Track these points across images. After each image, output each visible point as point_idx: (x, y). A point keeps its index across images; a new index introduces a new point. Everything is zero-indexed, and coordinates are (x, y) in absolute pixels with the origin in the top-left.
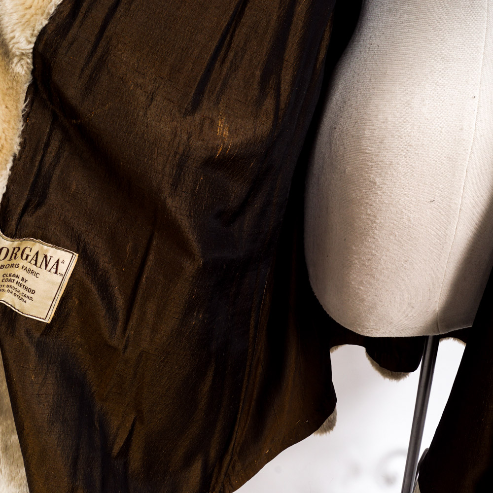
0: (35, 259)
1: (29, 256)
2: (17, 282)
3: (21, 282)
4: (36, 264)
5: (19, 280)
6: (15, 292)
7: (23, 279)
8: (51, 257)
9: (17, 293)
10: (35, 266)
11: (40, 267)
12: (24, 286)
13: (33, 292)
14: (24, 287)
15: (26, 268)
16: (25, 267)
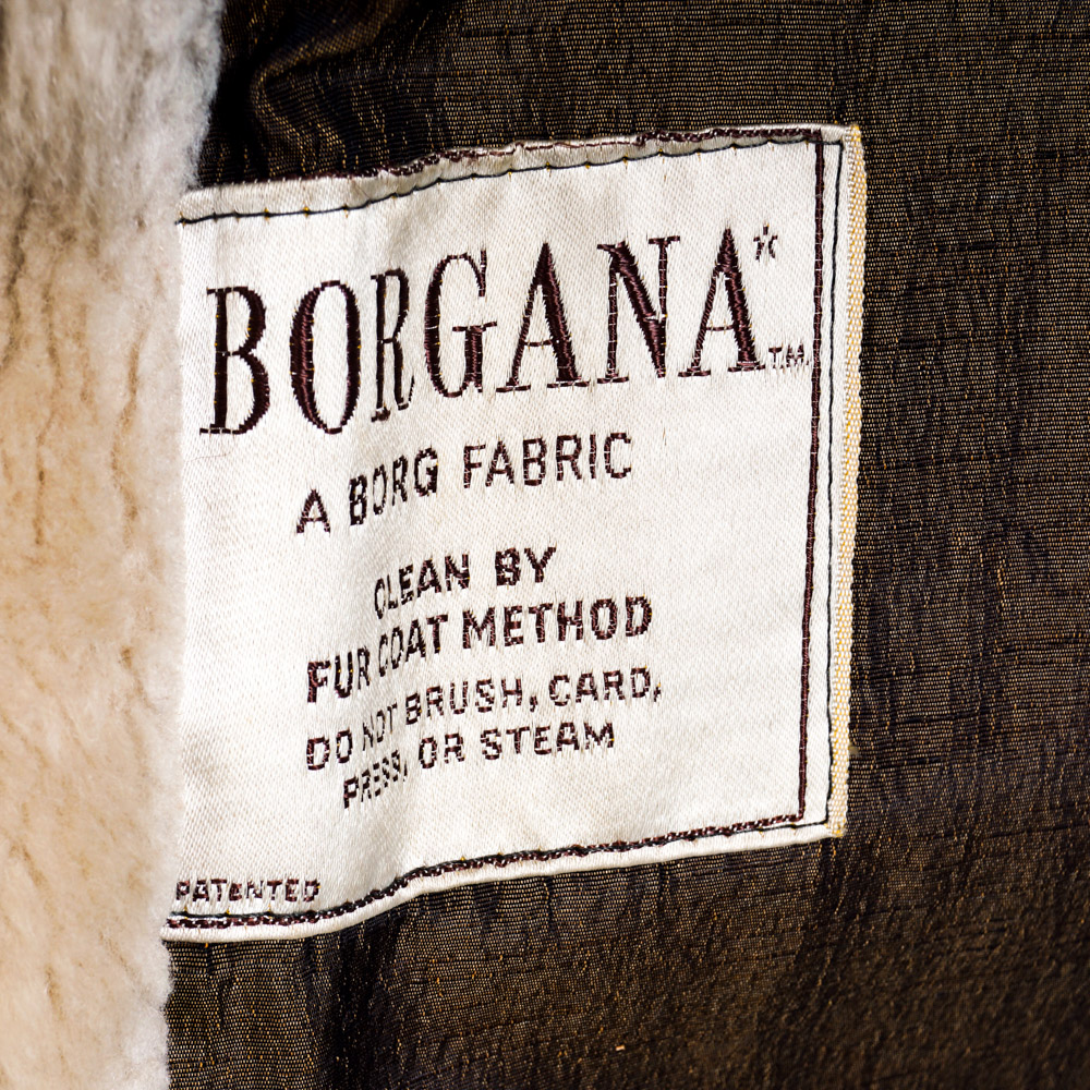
0: (540, 329)
1: (488, 337)
2: (468, 619)
3: (505, 597)
4: (567, 373)
5: (484, 594)
6: (488, 721)
7: (506, 568)
8: (662, 243)
9: (509, 716)
10: (569, 393)
11: (613, 377)
12: (539, 612)
13: (639, 615)
14: (550, 618)
15: (501, 450)
16: (483, 458)
